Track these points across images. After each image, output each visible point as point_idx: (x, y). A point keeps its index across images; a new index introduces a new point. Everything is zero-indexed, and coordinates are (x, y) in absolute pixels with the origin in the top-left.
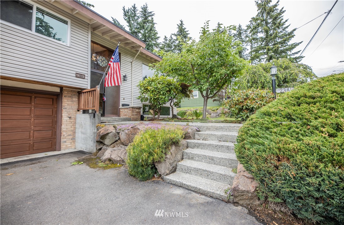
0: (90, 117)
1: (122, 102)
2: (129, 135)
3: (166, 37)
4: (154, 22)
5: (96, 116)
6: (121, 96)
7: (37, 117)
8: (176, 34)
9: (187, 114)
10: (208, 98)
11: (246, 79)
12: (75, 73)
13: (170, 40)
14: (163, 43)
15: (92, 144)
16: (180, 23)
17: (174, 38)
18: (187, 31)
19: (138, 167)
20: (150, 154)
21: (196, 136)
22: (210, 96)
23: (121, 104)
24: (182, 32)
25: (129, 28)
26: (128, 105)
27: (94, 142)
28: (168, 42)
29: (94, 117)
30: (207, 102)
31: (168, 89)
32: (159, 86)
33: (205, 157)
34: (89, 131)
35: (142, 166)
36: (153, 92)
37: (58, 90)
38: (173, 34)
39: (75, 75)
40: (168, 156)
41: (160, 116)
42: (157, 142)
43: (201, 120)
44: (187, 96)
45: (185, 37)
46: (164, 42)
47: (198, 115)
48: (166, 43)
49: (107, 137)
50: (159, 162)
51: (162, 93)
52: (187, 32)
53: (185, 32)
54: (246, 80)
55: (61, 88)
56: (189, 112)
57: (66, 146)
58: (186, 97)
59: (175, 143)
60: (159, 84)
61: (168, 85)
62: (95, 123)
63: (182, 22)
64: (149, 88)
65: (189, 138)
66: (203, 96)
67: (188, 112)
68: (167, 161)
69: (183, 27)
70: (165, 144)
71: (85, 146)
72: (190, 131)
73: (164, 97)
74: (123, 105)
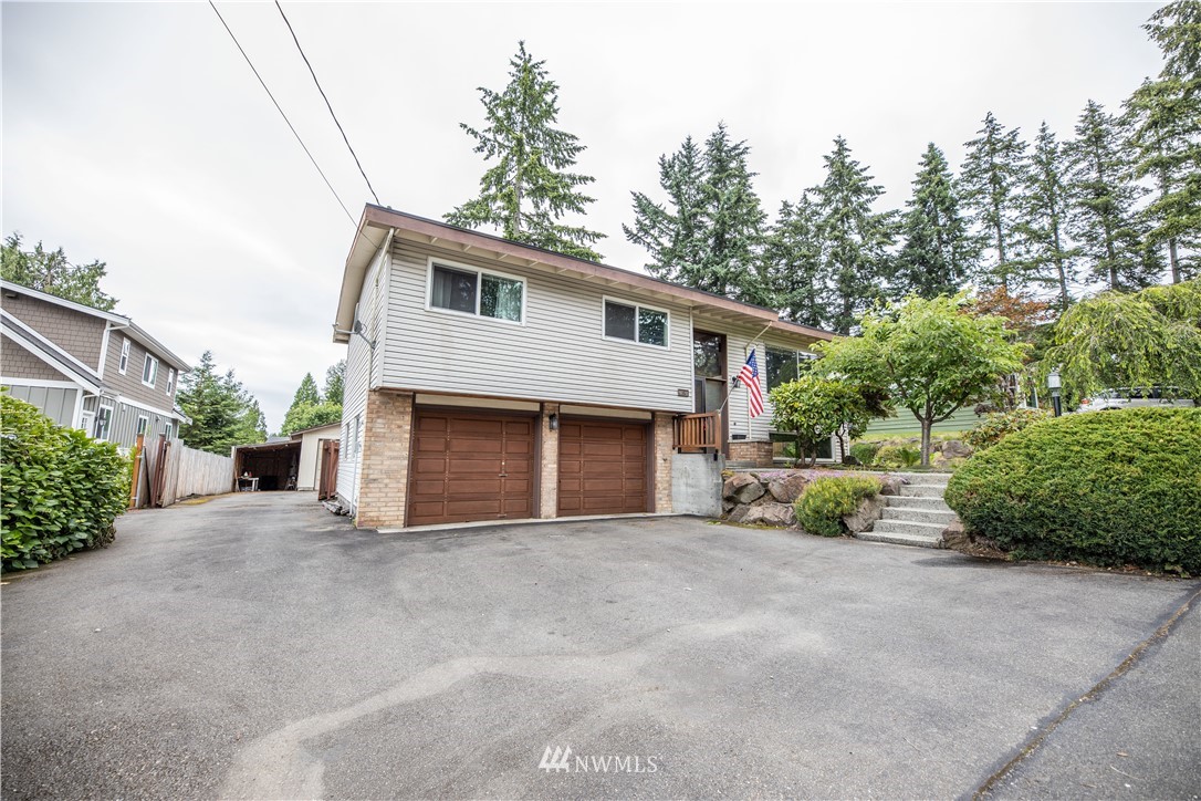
0: (707, 460)
1: (732, 431)
2: (786, 486)
3: (786, 204)
4: (748, 170)
5: (719, 457)
6: (730, 419)
7: (628, 458)
8: (821, 186)
9: (881, 453)
10: (931, 422)
11: (1087, 345)
12: (676, 389)
13: (802, 211)
14: (779, 225)
15: (713, 503)
16: (836, 148)
17: (815, 199)
18: (861, 170)
19: (821, 520)
20: (838, 504)
21: (903, 491)
22: (937, 417)
23: (730, 435)
24: (844, 178)
25: (677, 208)
26: (744, 437)
27: (718, 499)
28: (794, 218)
29: (716, 458)
30: (929, 431)
31: (836, 406)
32: (818, 401)
33: (916, 514)
34: (704, 482)
35: (828, 518)
36: (804, 412)
37: (648, 416)
38: (812, 189)
39: (676, 393)
40: (861, 510)
41: (817, 460)
42: (844, 490)
43: (917, 468)
44: (883, 414)
45: (858, 191)
46: (781, 222)
47: (911, 459)
48: (787, 224)
49: (745, 490)
50: (850, 515)
51: (824, 414)
52: (864, 174)
53: (857, 173)
54: (1085, 348)
55: (653, 413)
56: (888, 447)
57: (663, 507)
58: (877, 415)
59: (870, 496)
60: (816, 395)
61: (837, 398)
62: (718, 469)
63: (840, 143)
64: (797, 405)
65: (891, 493)
66: (919, 417)
67: (883, 449)
68: (860, 515)
69: (848, 161)
70: (855, 493)
71: (695, 506)
72: (890, 482)
73: (829, 422)
74: (735, 437)
